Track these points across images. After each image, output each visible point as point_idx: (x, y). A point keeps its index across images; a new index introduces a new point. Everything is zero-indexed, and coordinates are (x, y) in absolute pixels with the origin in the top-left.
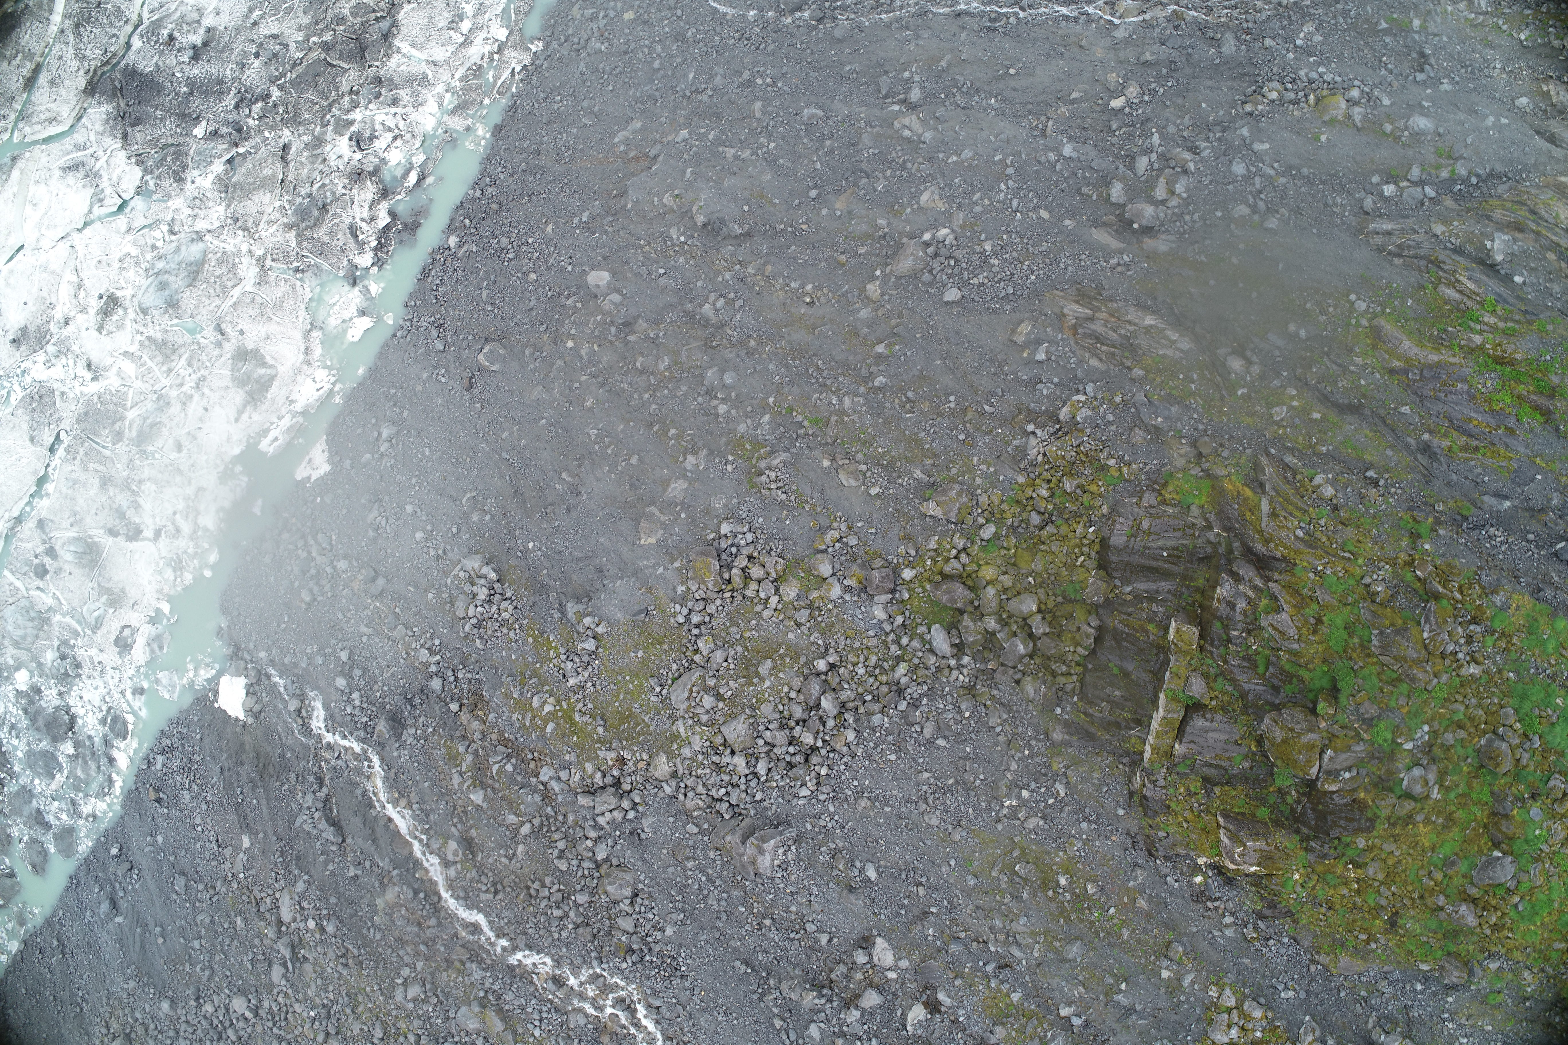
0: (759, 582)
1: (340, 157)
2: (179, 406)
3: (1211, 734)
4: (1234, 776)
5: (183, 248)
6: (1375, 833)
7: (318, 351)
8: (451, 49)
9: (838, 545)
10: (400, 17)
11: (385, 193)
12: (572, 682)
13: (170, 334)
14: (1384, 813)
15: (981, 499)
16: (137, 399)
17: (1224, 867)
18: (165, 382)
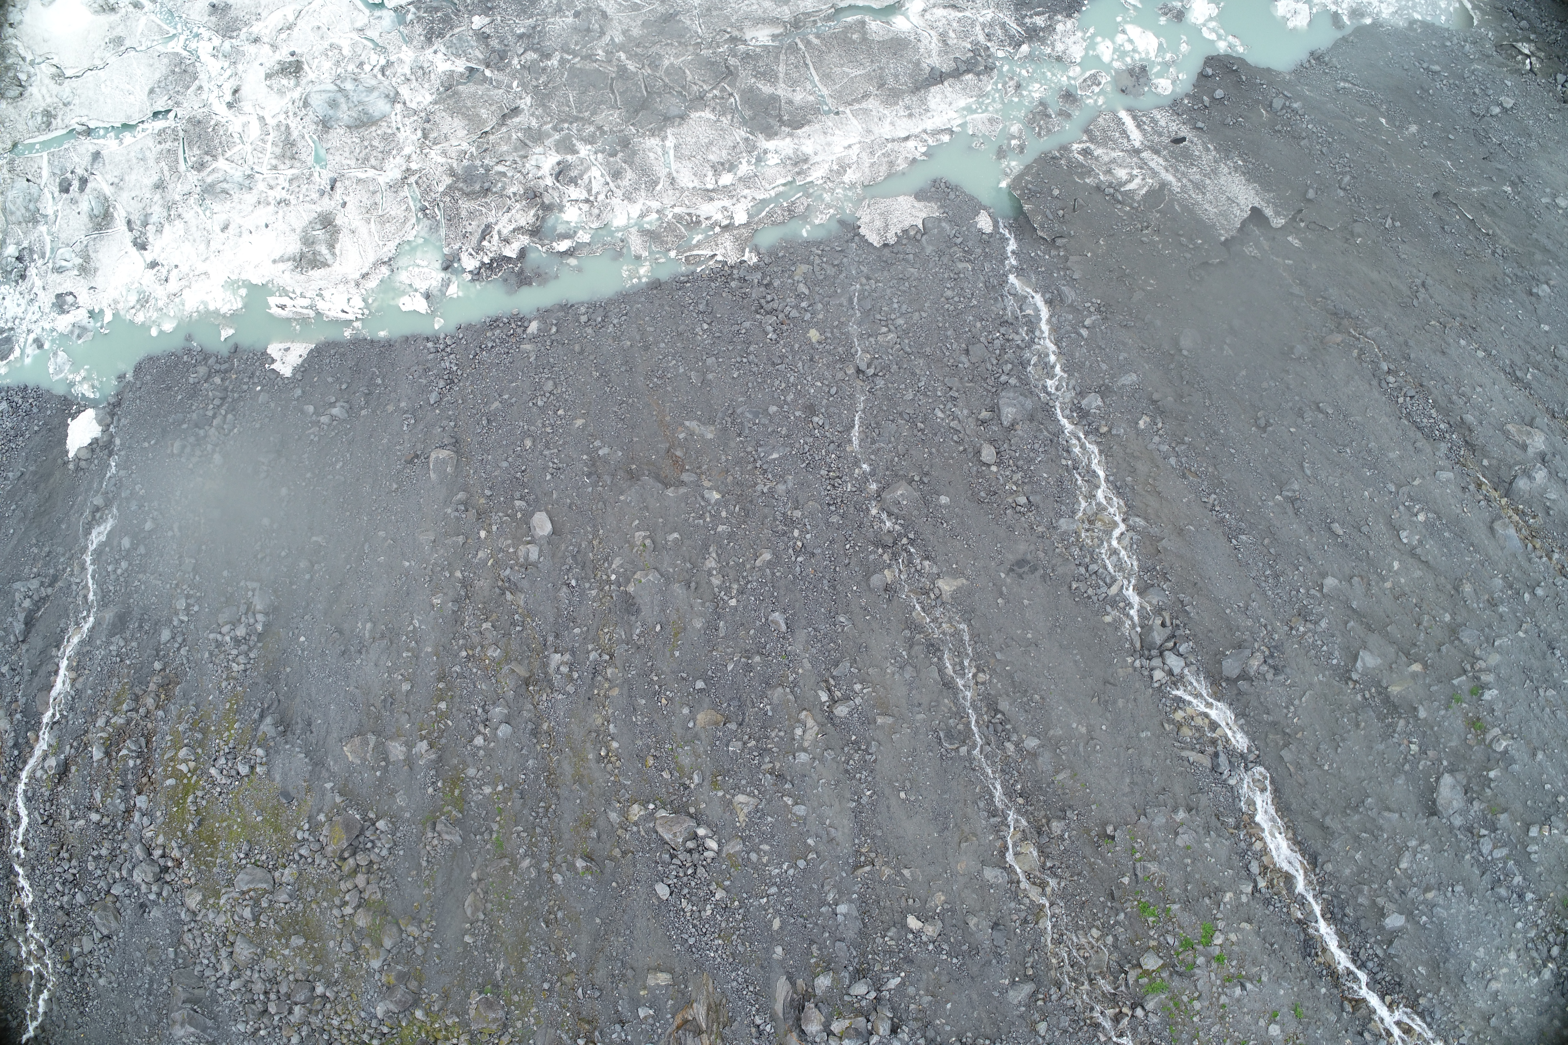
1: (538, 167)
2: (255, 200)
5: (376, 94)
7: (372, 283)
8: (696, 184)
10: (694, 115)
11: (535, 232)
13: (304, 143)
16: (236, 158)
18: (264, 170)
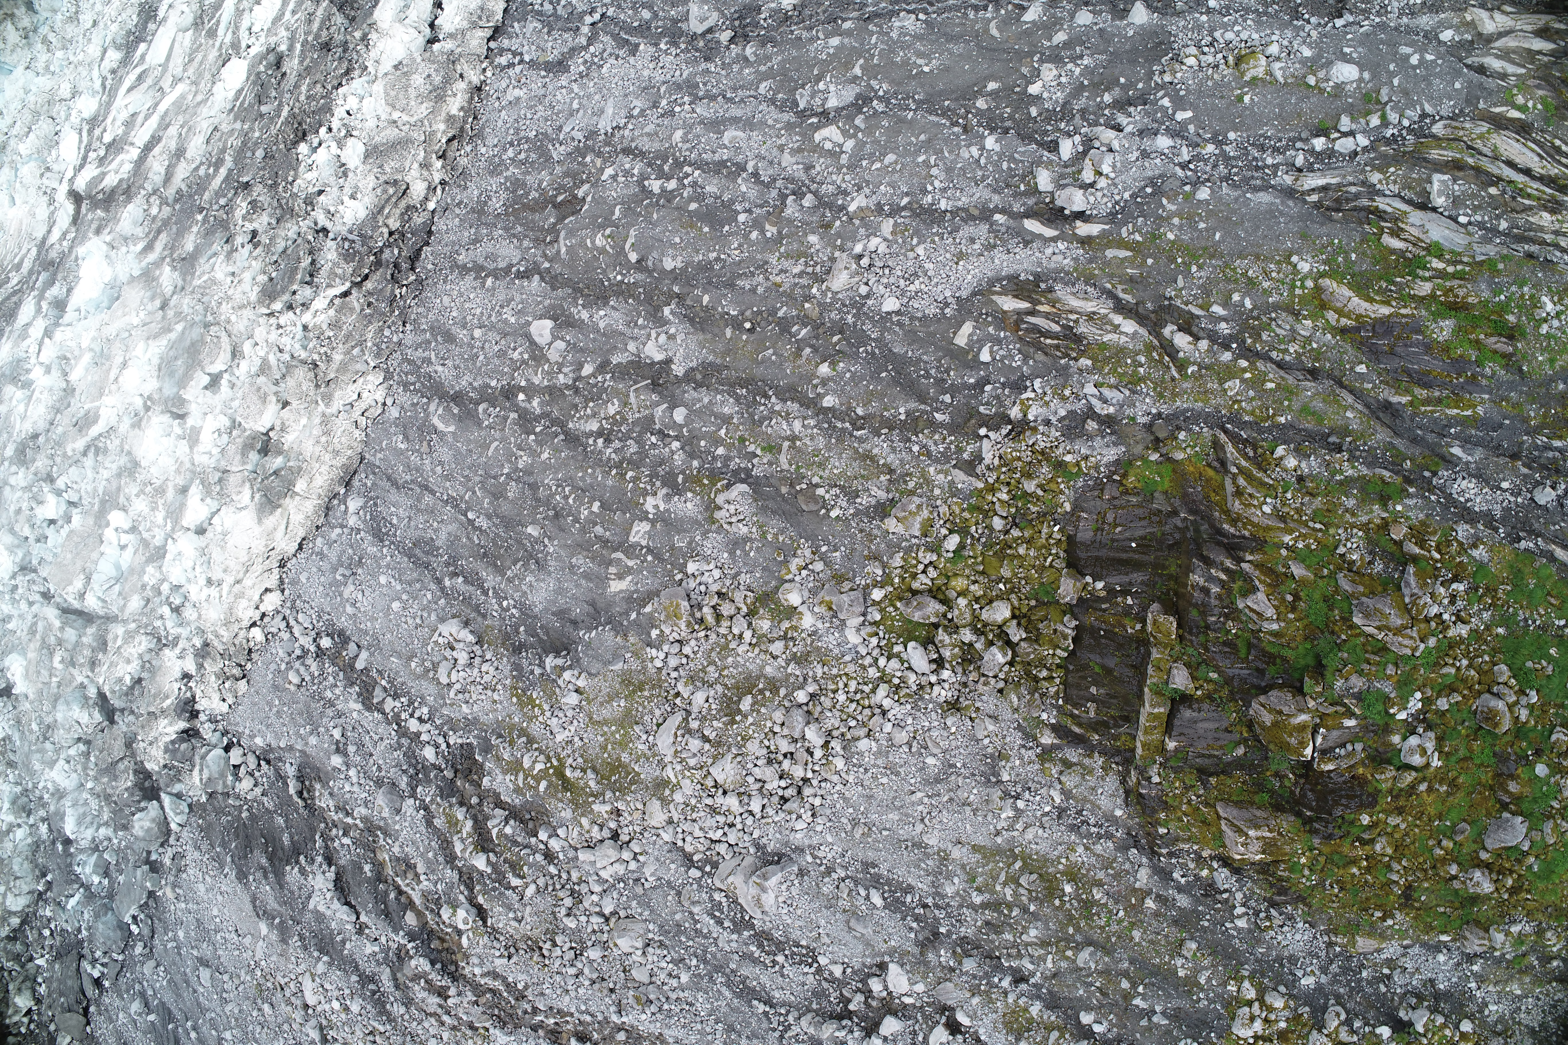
0: (731, 618)
3: (1200, 725)
4: (1229, 764)
6: (1378, 808)
9: (804, 573)
12: (559, 738)
14: (1384, 786)
15: (941, 510)
17: (1229, 857)
